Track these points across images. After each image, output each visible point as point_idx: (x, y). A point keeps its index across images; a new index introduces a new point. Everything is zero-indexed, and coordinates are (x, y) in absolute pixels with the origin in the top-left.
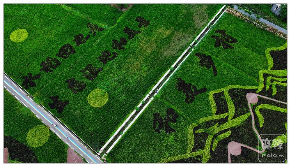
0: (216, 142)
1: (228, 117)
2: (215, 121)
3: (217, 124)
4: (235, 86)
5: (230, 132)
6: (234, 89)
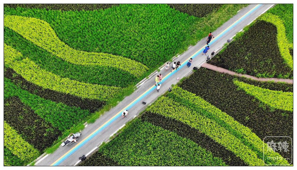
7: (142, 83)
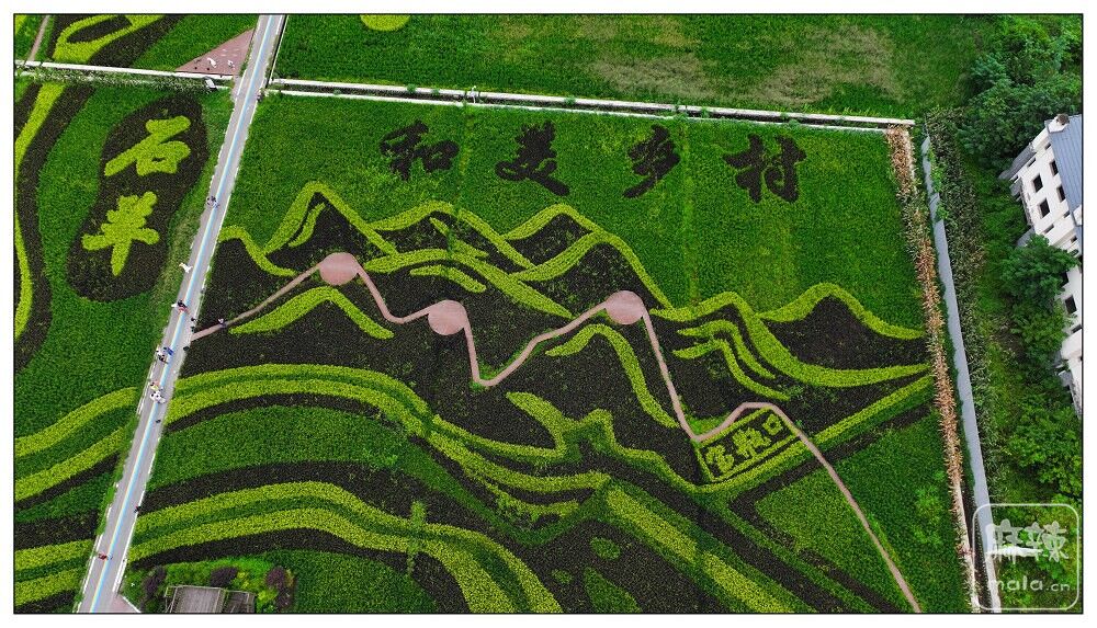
0: (437, 270)
1: (522, 269)
2: (489, 247)
3: (484, 254)
4: (627, 252)
5: (482, 288)
6: (618, 253)
7: (142, 406)
